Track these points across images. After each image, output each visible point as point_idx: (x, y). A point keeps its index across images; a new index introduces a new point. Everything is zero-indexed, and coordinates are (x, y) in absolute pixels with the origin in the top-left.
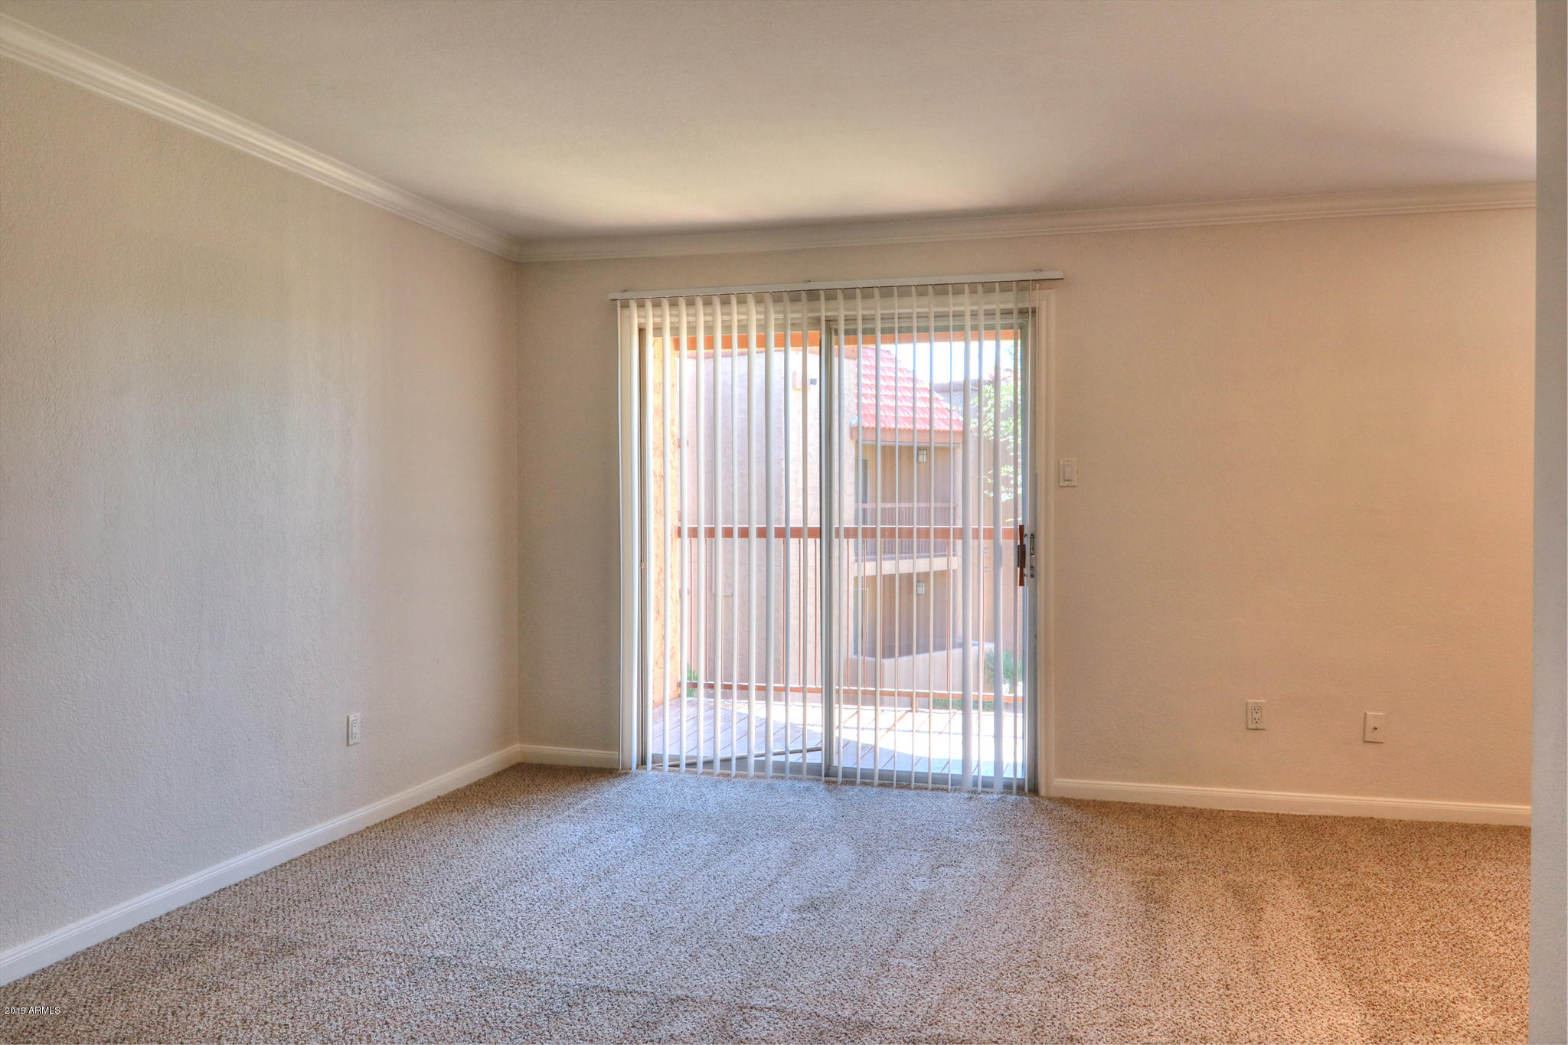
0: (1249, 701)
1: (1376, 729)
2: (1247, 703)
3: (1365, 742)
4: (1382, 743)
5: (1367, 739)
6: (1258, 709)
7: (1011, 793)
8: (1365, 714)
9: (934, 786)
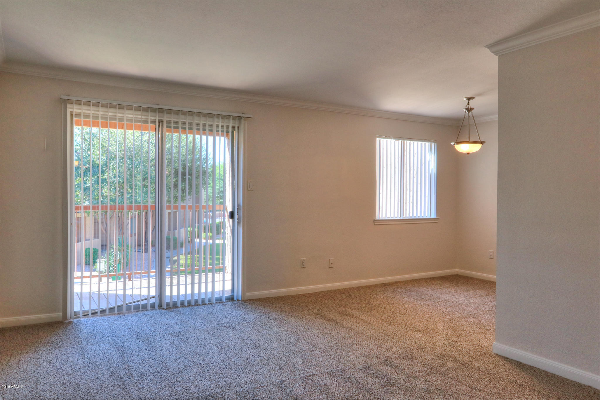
0: (302, 259)
1: (332, 263)
2: (301, 260)
3: (329, 267)
4: (333, 267)
5: (330, 267)
6: (304, 261)
7: (229, 301)
8: (329, 259)
9: (209, 302)
